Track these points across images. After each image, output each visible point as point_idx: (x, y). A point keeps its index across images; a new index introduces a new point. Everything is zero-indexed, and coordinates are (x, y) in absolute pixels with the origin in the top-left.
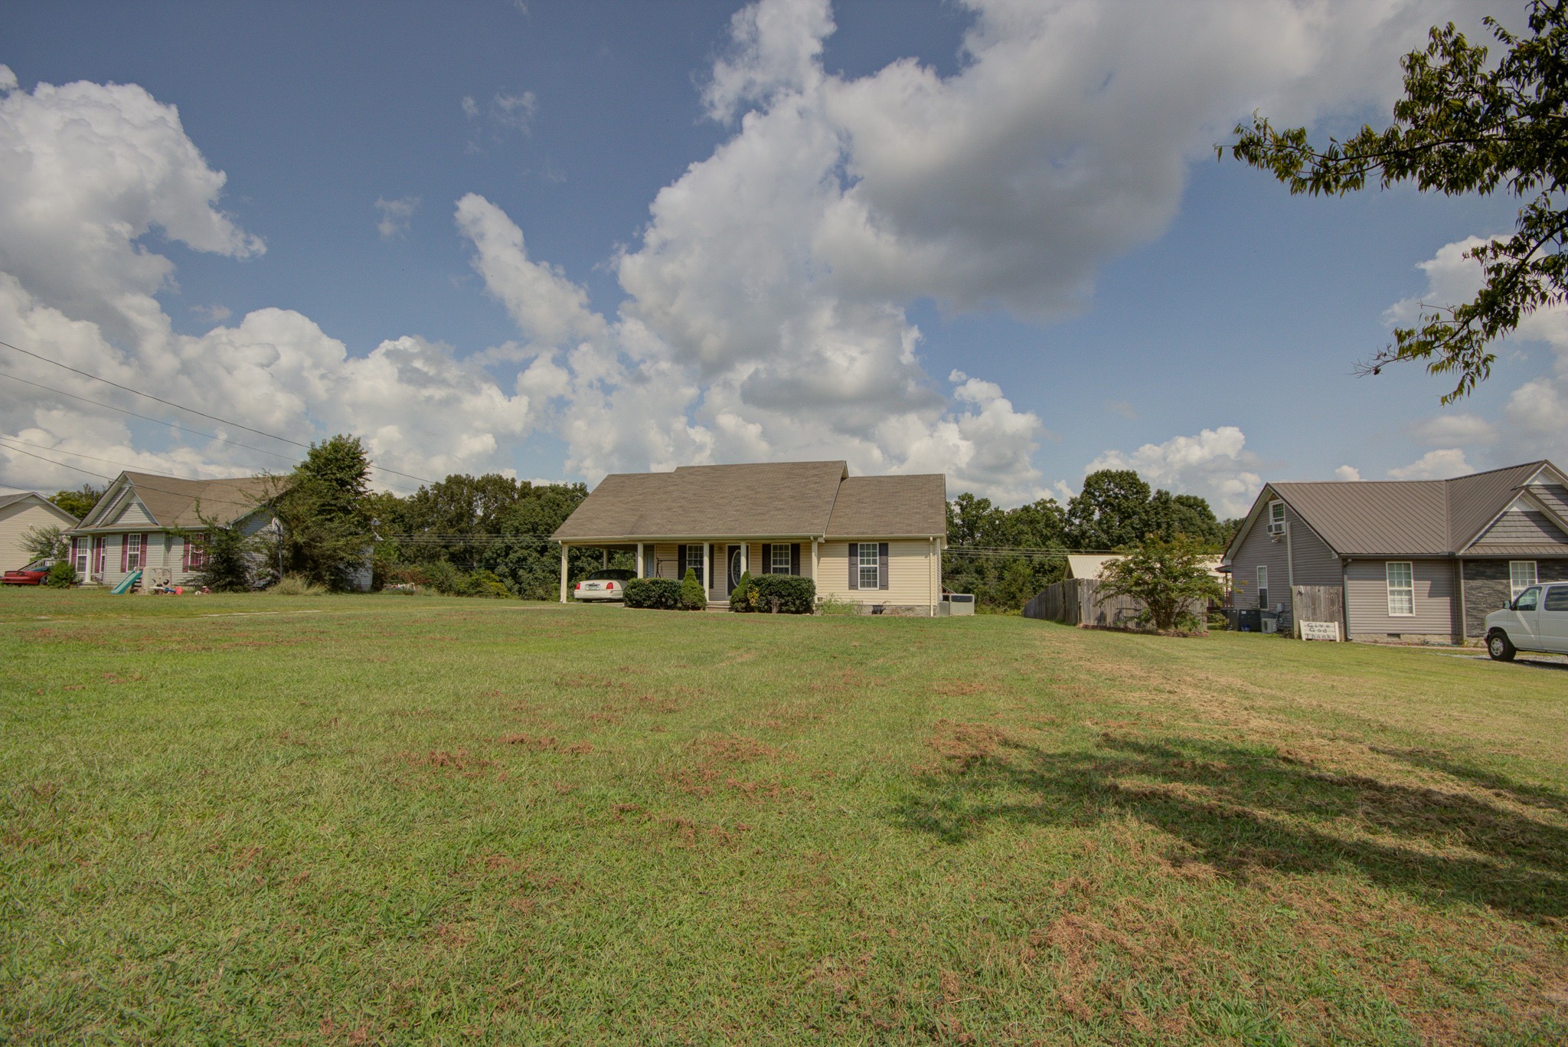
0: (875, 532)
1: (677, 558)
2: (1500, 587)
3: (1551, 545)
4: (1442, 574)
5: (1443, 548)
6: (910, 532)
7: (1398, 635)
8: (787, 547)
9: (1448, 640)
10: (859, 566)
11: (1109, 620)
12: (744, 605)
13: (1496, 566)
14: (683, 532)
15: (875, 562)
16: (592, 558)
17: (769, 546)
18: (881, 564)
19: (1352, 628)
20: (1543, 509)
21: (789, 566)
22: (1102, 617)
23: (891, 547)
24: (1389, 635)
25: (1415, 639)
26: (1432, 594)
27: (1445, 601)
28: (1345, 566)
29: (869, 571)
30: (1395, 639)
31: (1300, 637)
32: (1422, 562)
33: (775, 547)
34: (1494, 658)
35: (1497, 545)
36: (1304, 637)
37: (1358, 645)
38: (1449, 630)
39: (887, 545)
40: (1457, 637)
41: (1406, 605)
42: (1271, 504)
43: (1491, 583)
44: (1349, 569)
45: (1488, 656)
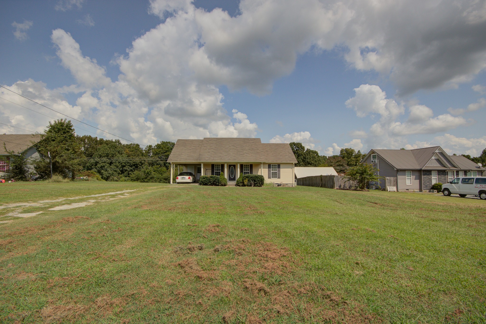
0: (277, 161)
1: (211, 168)
2: (430, 177)
3: (440, 167)
4: (417, 174)
5: (418, 168)
6: (287, 161)
7: (408, 190)
8: (248, 165)
9: (418, 191)
10: (271, 171)
11: (342, 187)
12: (242, 184)
13: (428, 172)
14: (217, 160)
15: (276, 170)
16: (130, 166)
17: (243, 165)
18: (278, 171)
19: (399, 188)
20: (439, 158)
21: (249, 171)
22: (340, 186)
23: (281, 166)
24: (406, 190)
25: (412, 190)
26: (415, 179)
27: (418, 181)
28: (397, 172)
29: (274, 173)
30: (407, 191)
31: (387, 191)
32: (413, 171)
33: (245, 165)
34: (445, 195)
35: (428, 167)
36: (388, 191)
37: (400, 192)
38: (419, 188)
39: (280, 165)
40: (421, 190)
41: (410, 182)
42: (372, 155)
43: (428, 176)
44: (399, 173)
45: (443, 195)
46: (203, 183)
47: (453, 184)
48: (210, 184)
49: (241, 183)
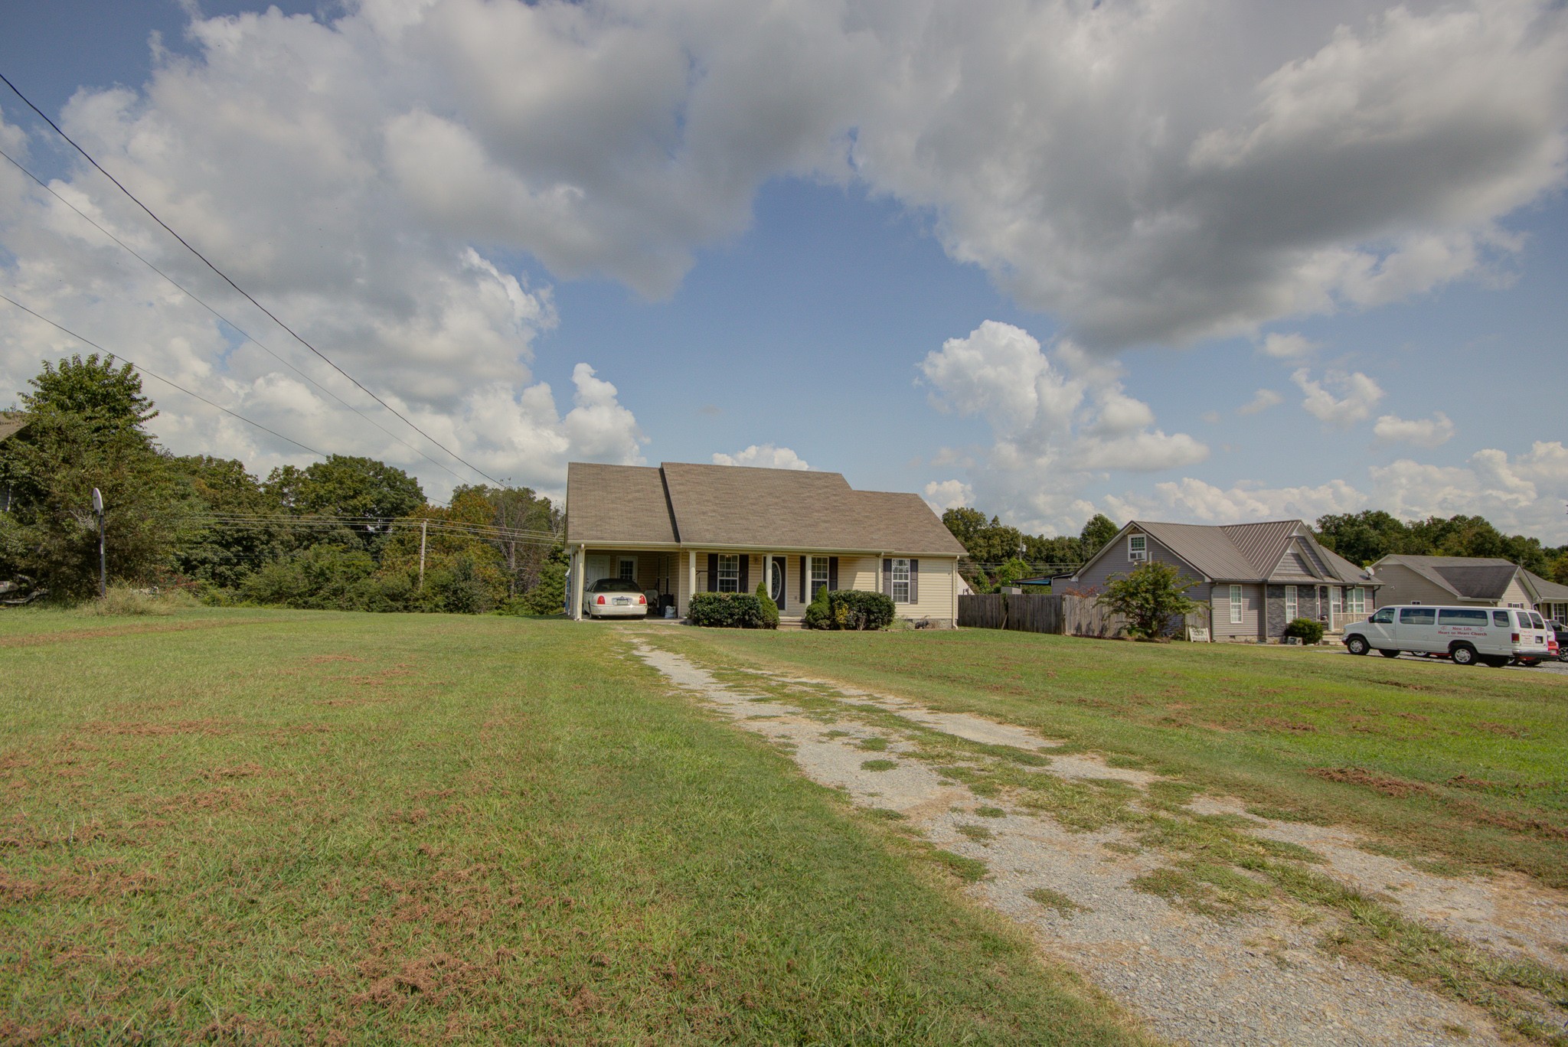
0: (909, 549)
1: (706, 568)
2: (1282, 603)
3: (1299, 575)
4: (1253, 593)
5: (1257, 577)
6: (938, 550)
7: (1233, 637)
8: (825, 560)
9: (1255, 639)
10: (893, 581)
11: (1084, 629)
13: (1278, 589)
14: (744, 542)
15: (906, 578)
18: (911, 579)
19: (1215, 633)
20: (1301, 552)
21: (828, 580)
22: (1079, 628)
23: (921, 564)
24: (1231, 636)
25: (1243, 639)
26: (1250, 608)
27: (1255, 612)
28: (1211, 588)
29: (900, 586)
30: (1233, 639)
31: (1189, 640)
32: (1245, 584)
33: (821, 560)
34: (1352, 653)
35: (1280, 575)
36: (1192, 640)
37: (1219, 644)
38: (1256, 632)
39: (917, 561)
40: (1262, 638)
41: (1237, 616)
42: (1130, 537)
43: (1277, 600)
44: (1216, 590)
45: (1348, 652)
46: (708, 619)
47: (1376, 624)
48: (730, 621)
49: (825, 617)
